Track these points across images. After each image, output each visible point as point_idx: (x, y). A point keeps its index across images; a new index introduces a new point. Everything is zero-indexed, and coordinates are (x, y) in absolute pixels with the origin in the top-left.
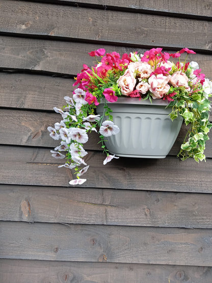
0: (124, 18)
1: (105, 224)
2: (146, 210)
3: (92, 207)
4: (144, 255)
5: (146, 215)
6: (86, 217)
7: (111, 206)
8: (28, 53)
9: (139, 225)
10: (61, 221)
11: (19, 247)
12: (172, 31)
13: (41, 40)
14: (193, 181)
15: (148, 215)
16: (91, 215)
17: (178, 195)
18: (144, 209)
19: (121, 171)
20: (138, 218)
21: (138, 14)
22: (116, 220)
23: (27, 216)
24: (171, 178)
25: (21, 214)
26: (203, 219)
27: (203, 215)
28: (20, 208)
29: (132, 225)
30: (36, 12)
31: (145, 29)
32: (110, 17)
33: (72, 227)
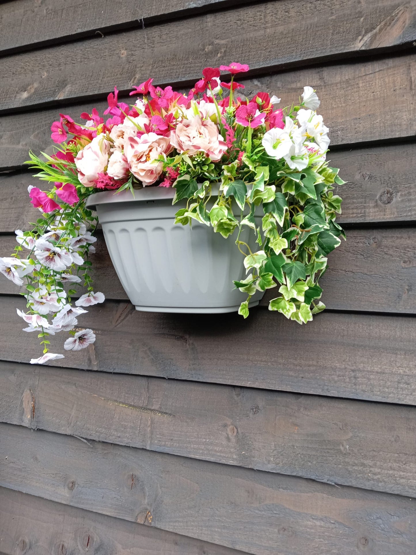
0: (182, 32)
1: (148, 448)
2: (229, 429)
3: (129, 411)
4: (224, 527)
5: (228, 439)
6: (116, 430)
7: (162, 413)
8: (32, 137)
9: (212, 459)
10: (76, 434)
11: (20, 470)
12: (280, 29)
13: (50, 112)
14: (334, 369)
15: (233, 440)
16: (125, 427)
17: (302, 399)
18: (225, 426)
19: (179, 343)
20: (211, 444)
21: (208, 16)
22: (168, 443)
23: (29, 417)
24: (280, 361)
25: (22, 413)
26: (363, 465)
27: (365, 457)
28: (22, 402)
29: (197, 457)
30: (44, 66)
31: (223, 42)
32: (157, 39)
33: (100, 446)
